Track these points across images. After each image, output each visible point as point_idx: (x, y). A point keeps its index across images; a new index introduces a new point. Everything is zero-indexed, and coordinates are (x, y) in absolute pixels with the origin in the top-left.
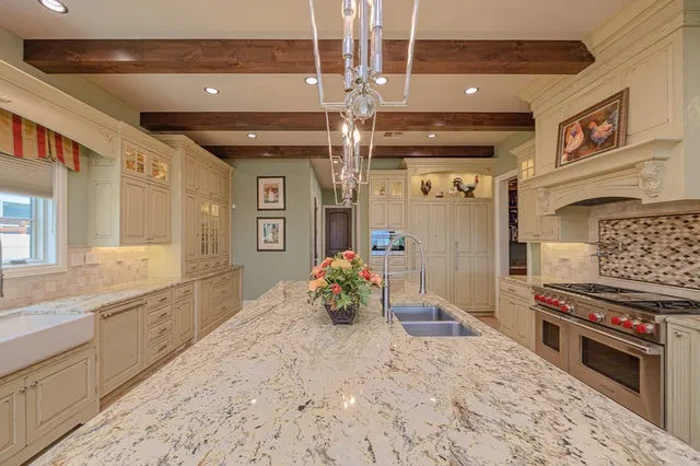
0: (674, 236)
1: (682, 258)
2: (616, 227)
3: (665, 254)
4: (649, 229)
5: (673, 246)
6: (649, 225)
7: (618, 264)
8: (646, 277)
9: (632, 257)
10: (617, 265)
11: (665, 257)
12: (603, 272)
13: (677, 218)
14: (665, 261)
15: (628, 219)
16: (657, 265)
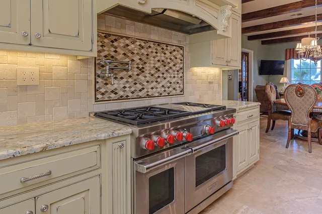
0: (157, 59)
1: (161, 75)
2: (115, 44)
3: (152, 72)
4: (143, 51)
5: (157, 66)
6: (143, 48)
7: (116, 84)
8: (141, 94)
9: (130, 76)
10: (116, 86)
11: (152, 75)
12: (99, 96)
13: (159, 45)
14: (153, 79)
15: (128, 38)
16: (148, 82)
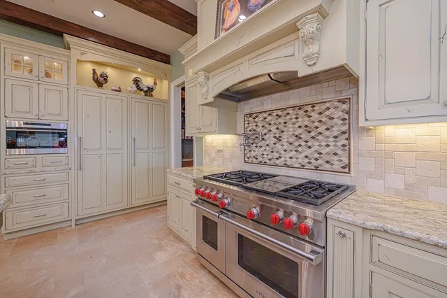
0: (297, 125)
1: (303, 143)
2: (256, 120)
3: (291, 140)
4: (280, 120)
5: (297, 133)
6: (280, 116)
8: (277, 162)
9: (268, 145)
10: (257, 153)
11: (291, 144)
13: (300, 109)
14: (291, 147)
15: (265, 112)
16: (285, 151)
